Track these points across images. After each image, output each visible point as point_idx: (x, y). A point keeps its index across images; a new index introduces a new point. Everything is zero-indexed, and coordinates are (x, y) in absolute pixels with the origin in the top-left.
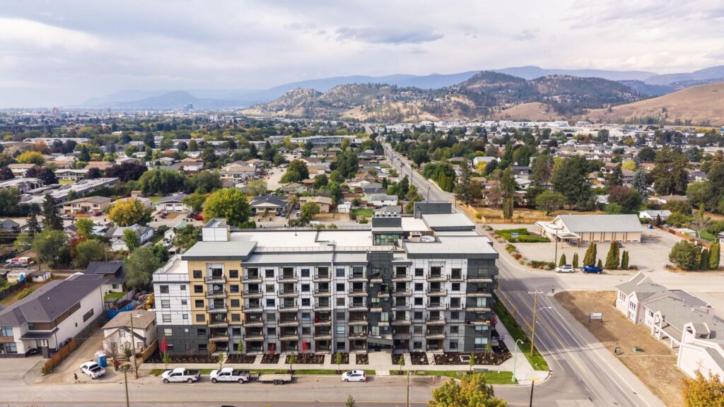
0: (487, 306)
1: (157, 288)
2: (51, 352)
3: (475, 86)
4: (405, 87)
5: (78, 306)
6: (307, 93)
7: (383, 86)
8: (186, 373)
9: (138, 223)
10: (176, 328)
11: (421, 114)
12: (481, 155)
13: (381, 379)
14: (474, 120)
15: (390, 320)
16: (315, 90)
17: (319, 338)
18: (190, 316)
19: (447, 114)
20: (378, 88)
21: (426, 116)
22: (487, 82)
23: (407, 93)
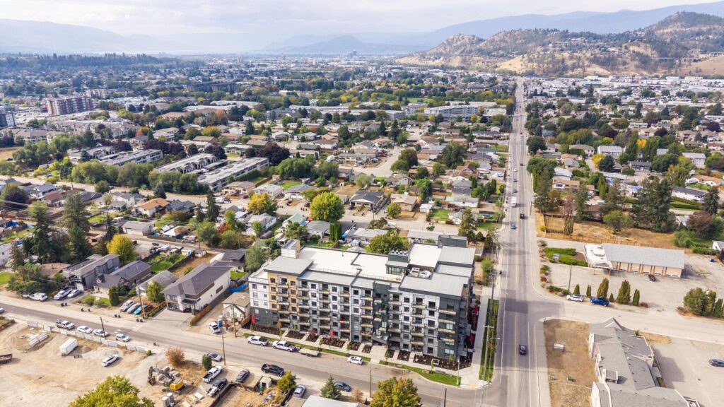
0: (453, 330)
1: (250, 285)
2: (196, 312)
3: (666, 31)
4: (578, 31)
5: (213, 285)
6: (467, 41)
7: (552, 31)
8: (260, 340)
9: (267, 212)
10: (262, 310)
11: (589, 66)
12: (608, 144)
13: (372, 365)
14: (654, 74)
15: (388, 328)
16: (476, 36)
17: (342, 330)
18: (268, 304)
19: (621, 67)
20: (546, 34)
21: (595, 69)
22: (682, 26)
23: (579, 39)
